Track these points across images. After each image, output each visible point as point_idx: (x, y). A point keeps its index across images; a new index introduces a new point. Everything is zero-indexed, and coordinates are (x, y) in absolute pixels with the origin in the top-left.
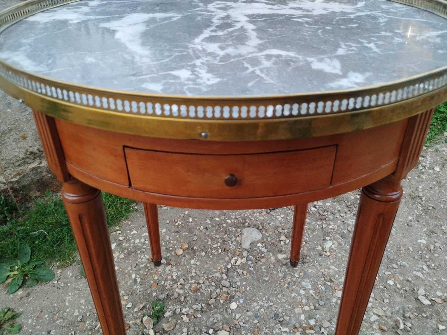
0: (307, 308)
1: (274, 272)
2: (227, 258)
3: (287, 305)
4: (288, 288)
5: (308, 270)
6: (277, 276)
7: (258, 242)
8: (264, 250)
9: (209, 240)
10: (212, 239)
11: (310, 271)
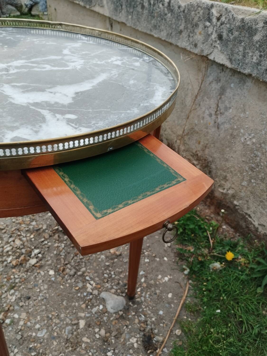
0: (22, 323)
1: (68, 311)
2: (97, 279)
3: (33, 309)
4: (48, 317)
5: (56, 342)
6: (63, 312)
7: (104, 306)
8: (95, 310)
9: (120, 270)
10: (121, 272)
11: (55, 343)
